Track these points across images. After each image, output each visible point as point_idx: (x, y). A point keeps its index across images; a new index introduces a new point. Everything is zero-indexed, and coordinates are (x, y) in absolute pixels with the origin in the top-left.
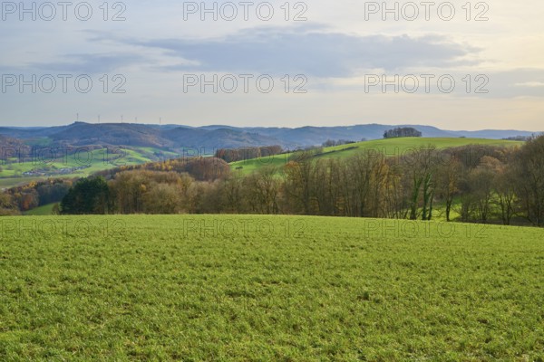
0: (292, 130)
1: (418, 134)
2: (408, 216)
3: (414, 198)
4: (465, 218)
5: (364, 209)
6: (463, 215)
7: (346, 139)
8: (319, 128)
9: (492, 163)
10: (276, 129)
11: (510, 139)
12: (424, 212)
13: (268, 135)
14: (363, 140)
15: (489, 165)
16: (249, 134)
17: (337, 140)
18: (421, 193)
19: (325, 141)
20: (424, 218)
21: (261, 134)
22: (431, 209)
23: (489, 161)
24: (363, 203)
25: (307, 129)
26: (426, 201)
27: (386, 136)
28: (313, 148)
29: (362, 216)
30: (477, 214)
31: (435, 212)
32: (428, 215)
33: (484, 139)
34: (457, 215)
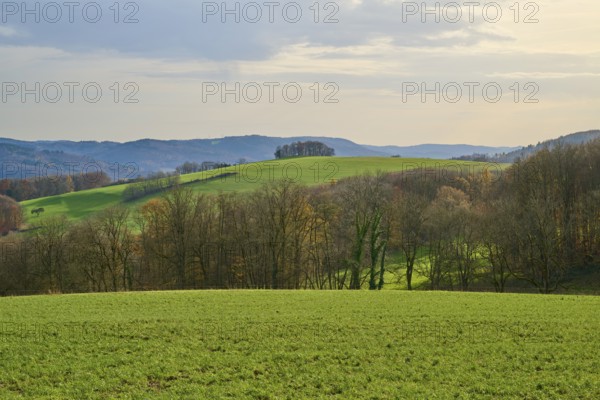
0: (119, 145)
1: (329, 152)
2: (348, 283)
3: (357, 255)
4: (436, 283)
5: (278, 276)
6: (432, 277)
7: (215, 160)
8: (164, 142)
9: (455, 197)
10: (92, 144)
11: (462, 158)
12: (372, 277)
13: (78, 154)
14: (242, 162)
15: (450, 199)
16: (46, 152)
17: (199, 163)
18: (366, 247)
19: (181, 163)
20: (372, 286)
21: (68, 151)
22: (383, 271)
23: (448, 193)
24: (275, 265)
25: (145, 145)
26: (374, 259)
27: (279, 155)
28: (161, 176)
29: (275, 288)
30: (454, 276)
31: (388, 276)
32: (377, 282)
33: (428, 159)
34: (424, 279)
